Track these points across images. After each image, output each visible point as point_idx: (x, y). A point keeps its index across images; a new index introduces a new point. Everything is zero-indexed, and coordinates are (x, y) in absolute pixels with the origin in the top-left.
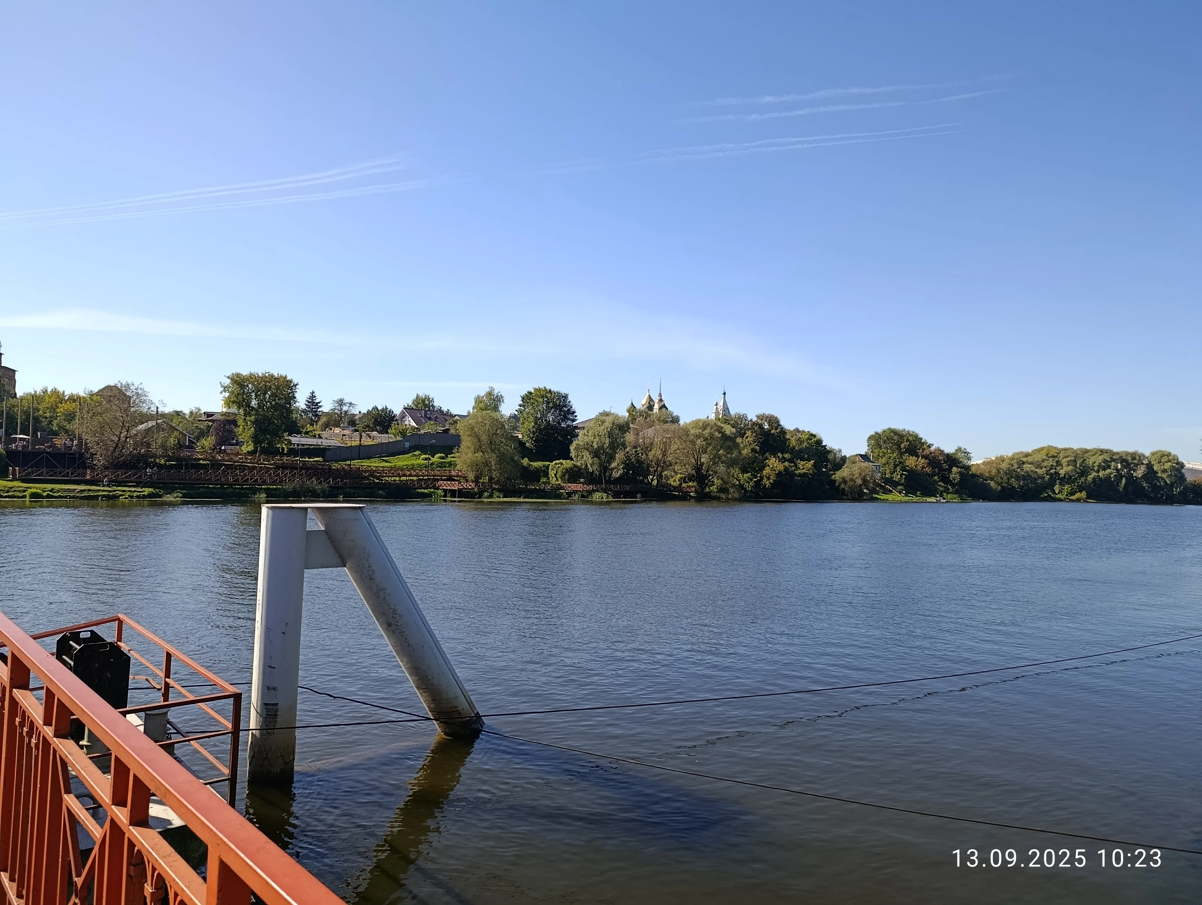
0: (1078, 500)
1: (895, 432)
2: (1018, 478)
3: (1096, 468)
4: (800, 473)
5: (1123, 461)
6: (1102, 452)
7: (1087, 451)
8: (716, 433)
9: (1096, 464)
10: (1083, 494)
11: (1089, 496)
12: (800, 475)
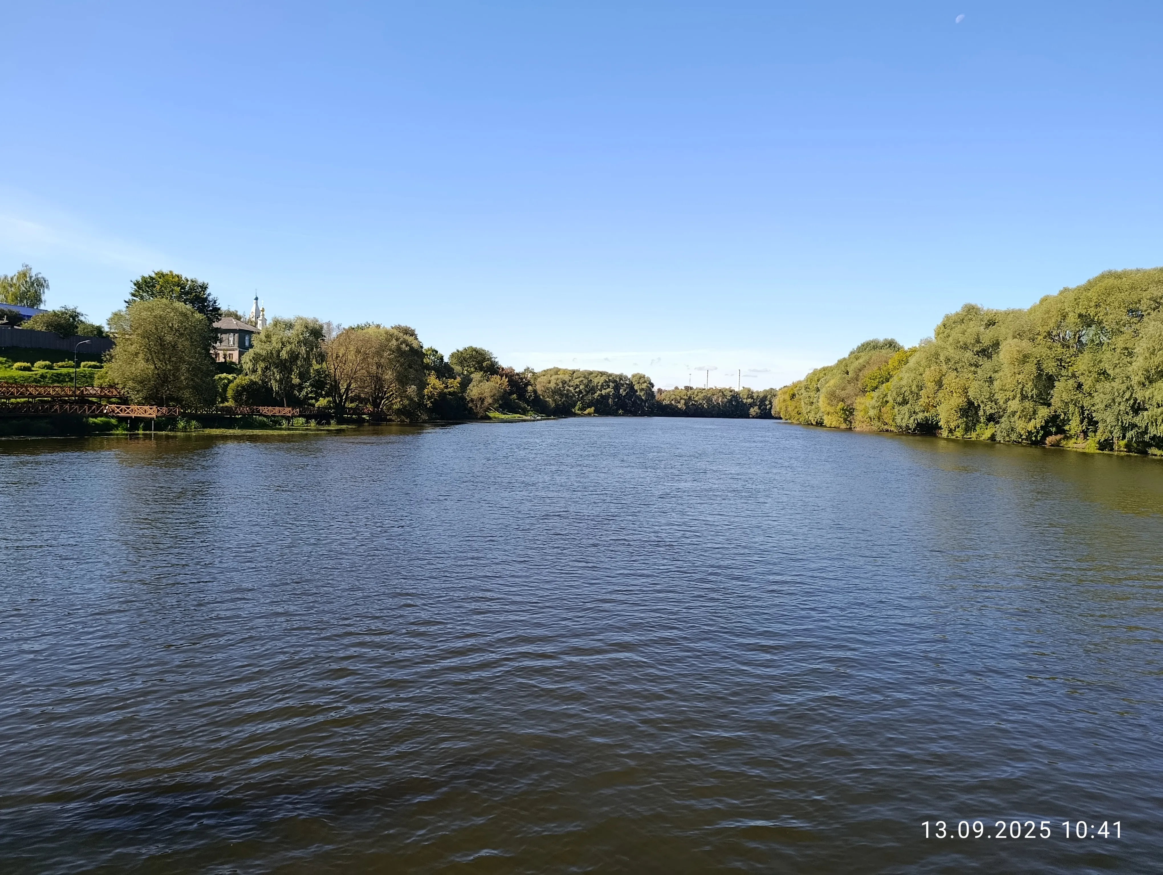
0: (589, 414)
1: (475, 350)
2: (562, 395)
3: (599, 387)
4: (449, 392)
5: (614, 381)
6: (602, 374)
7: (591, 373)
8: (404, 346)
9: (600, 384)
10: (591, 410)
11: (596, 411)
12: (450, 393)
